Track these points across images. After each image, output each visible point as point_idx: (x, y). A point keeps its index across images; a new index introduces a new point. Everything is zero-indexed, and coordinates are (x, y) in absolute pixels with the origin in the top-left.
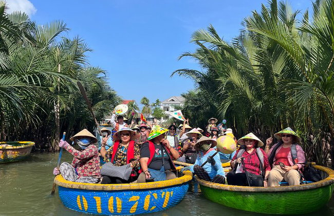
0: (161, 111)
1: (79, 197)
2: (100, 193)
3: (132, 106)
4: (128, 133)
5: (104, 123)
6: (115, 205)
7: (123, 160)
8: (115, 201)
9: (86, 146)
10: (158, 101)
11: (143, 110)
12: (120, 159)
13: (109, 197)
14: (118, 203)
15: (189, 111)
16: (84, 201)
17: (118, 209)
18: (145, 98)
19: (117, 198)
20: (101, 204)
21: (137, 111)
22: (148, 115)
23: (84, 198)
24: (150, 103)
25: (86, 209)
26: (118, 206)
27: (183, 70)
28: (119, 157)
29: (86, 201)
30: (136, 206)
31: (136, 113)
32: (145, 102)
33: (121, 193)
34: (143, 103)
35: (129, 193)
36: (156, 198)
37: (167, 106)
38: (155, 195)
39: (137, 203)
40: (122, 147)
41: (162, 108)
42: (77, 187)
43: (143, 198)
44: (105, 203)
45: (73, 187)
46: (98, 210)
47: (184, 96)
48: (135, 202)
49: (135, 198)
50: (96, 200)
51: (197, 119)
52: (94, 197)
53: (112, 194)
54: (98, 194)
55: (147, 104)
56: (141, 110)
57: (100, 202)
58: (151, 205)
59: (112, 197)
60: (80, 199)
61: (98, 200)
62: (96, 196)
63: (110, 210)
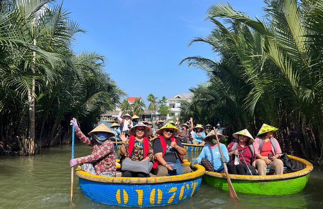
0: (168, 108)
1: (119, 191)
2: (143, 186)
3: (139, 102)
4: (143, 128)
5: (111, 119)
6: (156, 196)
7: (140, 154)
8: (157, 193)
9: (103, 141)
10: (164, 98)
11: (149, 107)
12: (137, 153)
13: (152, 189)
14: (159, 195)
15: (198, 107)
16: (124, 195)
17: (159, 201)
18: (151, 95)
19: (158, 190)
20: (143, 196)
21: (143, 108)
22: (154, 111)
23: (124, 192)
24: (157, 100)
25: (126, 202)
26: (159, 198)
27: (193, 58)
28: (136, 151)
29: (127, 195)
30: (173, 197)
31: (142, 110)
32: (152, 98)
33: (162, 185)
34: (150, 100)
35: (169, 185)
36: (188, 188)
37: (173, 103)
38: (188, 185)
39: (175, 194)
40: (137, 142)
41: (168, 105)
42: (120, 182)
43: (179, 189)
44: (146, 196)
45: (114, 182)
46: (139, 202)
47: (192, 91)
48: (173, 193)
49: (174, 189)
50: (138, 193)
51: (207, 115)
52: (136, 190)
53: (154, 186)
54: (140, 187)
55: (153, 102)
56: (147, 107)
57: (142, 195)
58: (184, 195)
59: (154, 189)
60: (120, 193)
61: (140, 193)
62: (138, 189)
63: (151, 202)
